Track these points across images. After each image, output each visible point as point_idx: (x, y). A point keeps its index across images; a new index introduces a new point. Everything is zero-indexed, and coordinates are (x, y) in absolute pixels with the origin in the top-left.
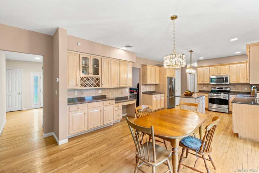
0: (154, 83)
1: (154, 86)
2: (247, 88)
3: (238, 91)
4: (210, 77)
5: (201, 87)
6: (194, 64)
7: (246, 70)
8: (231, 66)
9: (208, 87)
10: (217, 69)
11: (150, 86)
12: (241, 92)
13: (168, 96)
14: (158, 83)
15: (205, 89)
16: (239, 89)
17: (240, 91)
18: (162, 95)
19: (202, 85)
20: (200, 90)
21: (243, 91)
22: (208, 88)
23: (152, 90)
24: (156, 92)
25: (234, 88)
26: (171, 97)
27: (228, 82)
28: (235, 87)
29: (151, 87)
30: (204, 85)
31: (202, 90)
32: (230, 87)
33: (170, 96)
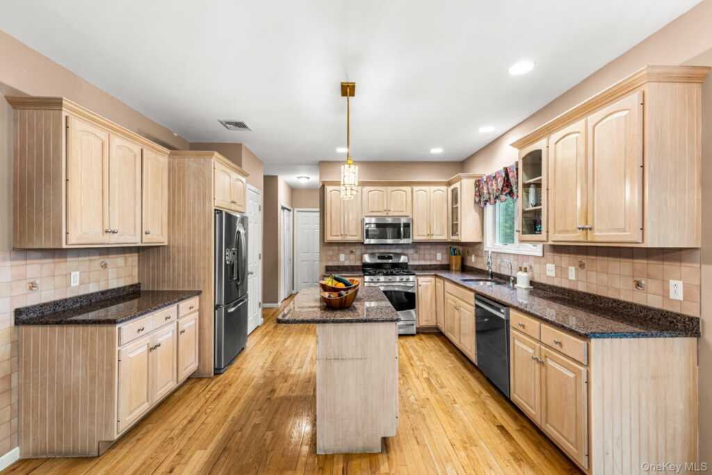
0: (134, 239)
1: (134, 258)
2: (442, 254)
3: (423, 263)
4: (363, 220)
5: (331, 253)
6: (299, 178)
7: (445, 205)
8: (416, 188)
9: (352, 252)
10: (383, 195)
11: (97, 261)
12: (430, 265)
13: (217, 307)
14: (157, 236)
15: (344, 262)
16: (428, 257)
17: (428, 263)
18: (184, 305)
19: (336, 248)
20: (330, 264)
21: (434, 263)
22: (352, 256)
23: (114, 284)
24: (143, 288)
25: (416, 256)
26: (232, 310)
27: (409, 237)
28: (417, 252)
29: (105, 266)
30: (342, 248)
31: (335, 264)
32: (406, 252)
33: (228, 302)
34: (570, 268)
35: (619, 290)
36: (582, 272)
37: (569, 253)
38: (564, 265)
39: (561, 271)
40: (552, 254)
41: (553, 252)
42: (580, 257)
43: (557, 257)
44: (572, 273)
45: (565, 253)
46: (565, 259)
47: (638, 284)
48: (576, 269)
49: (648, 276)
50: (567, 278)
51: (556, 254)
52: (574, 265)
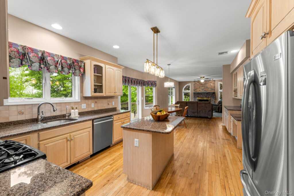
34: (92, 104)
35: (105, 107)
36: (96, 104)
37: (92, 99)
38: (89, 103)
39: (88, 106)
40: (84, 100)
41: (85, 99)
42: (95, 100)
43: (87, 101)
44: (93, 105)
45: (90, 99)
46: (90, 101)
47: (108, 104)
48: (94, 104)
49: (110, 102)
50: (91, 107)
51: (86, 100)
52: (93, 103)
